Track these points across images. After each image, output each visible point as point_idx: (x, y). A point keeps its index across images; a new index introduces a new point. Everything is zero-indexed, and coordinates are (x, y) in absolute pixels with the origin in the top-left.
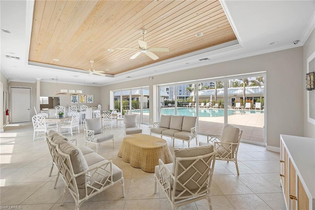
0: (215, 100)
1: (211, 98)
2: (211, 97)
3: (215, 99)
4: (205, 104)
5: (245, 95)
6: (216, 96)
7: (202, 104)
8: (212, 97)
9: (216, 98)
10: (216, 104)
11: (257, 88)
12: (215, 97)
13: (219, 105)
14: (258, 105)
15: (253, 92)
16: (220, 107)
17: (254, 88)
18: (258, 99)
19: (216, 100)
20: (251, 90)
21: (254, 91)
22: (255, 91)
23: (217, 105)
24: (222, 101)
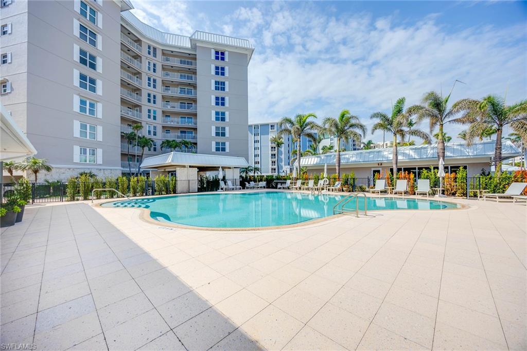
0: (337, 174)
1: (325, 170)
2: (325, 167)
3: (337, 172)
4: (316, 183)
5: (397, 164)
6: (339, 166)
7: (311, 183)
8: (327, 169)
9: (339, 169)
10: (337, 183)
11: (425, 148)
12: (337, 168)
13: (343, 185)
14: (423, 185)
15: (416, 157)
16: (344, 189)
17: (419, 149)
18: (425, 171)
19: (339, 173)
20: (412, 153)
21: (418, 154)
22: (420, 154)
23: (338, 185)
24: (350, 177)
